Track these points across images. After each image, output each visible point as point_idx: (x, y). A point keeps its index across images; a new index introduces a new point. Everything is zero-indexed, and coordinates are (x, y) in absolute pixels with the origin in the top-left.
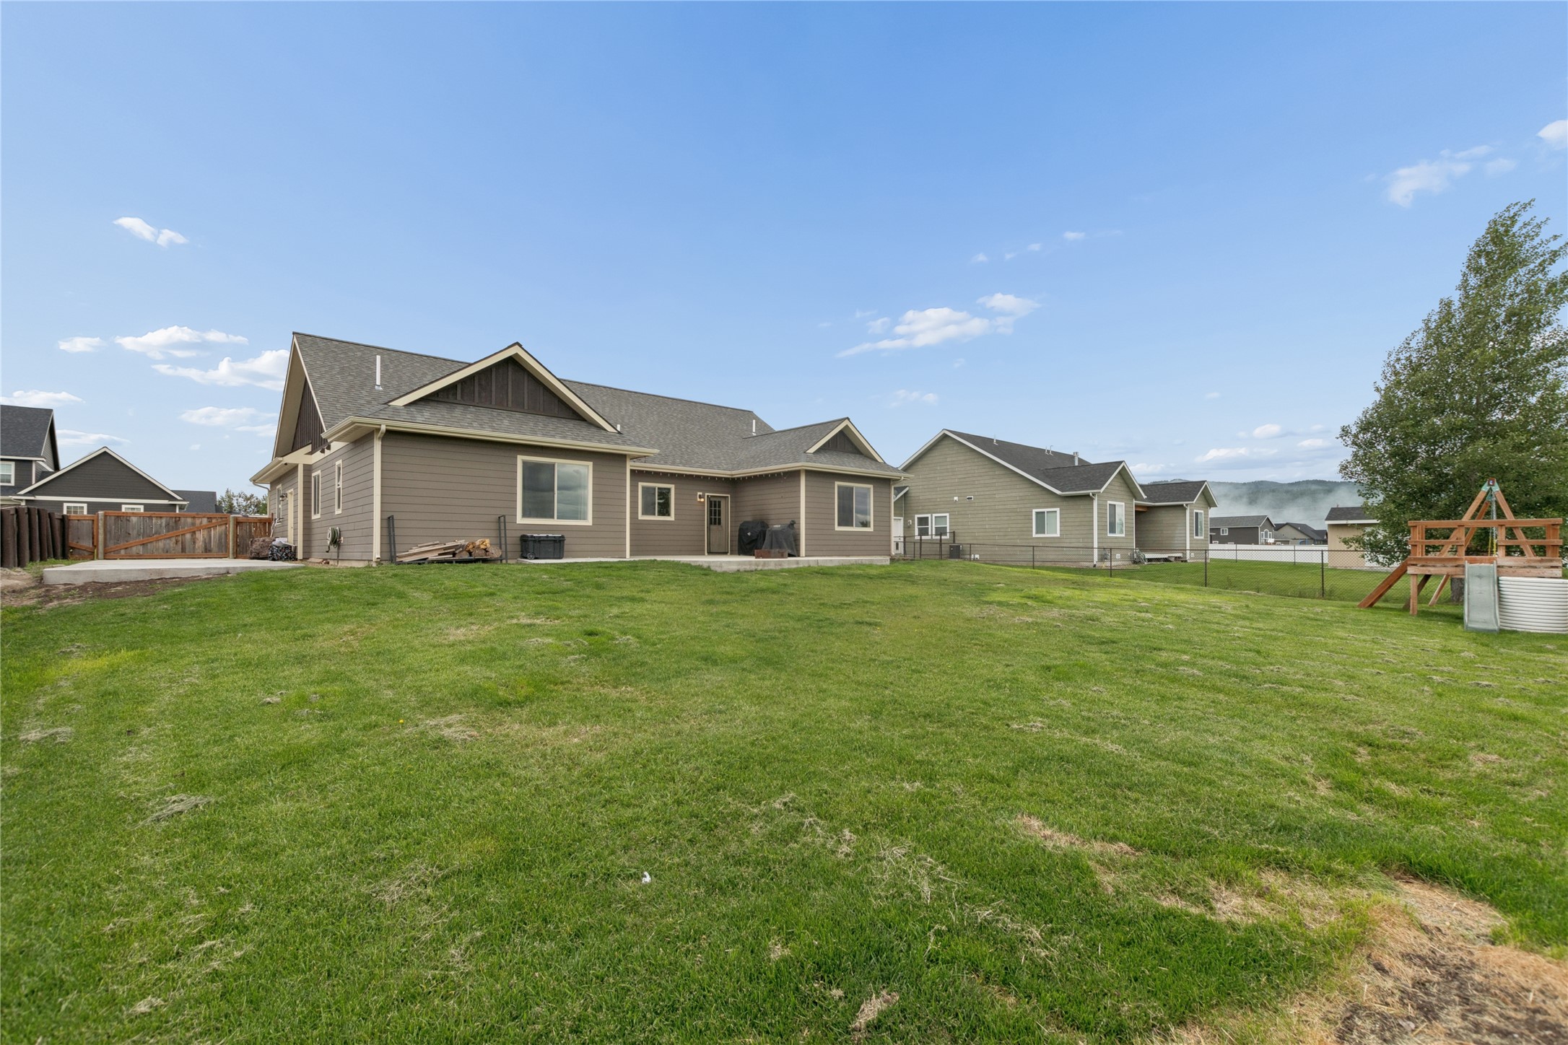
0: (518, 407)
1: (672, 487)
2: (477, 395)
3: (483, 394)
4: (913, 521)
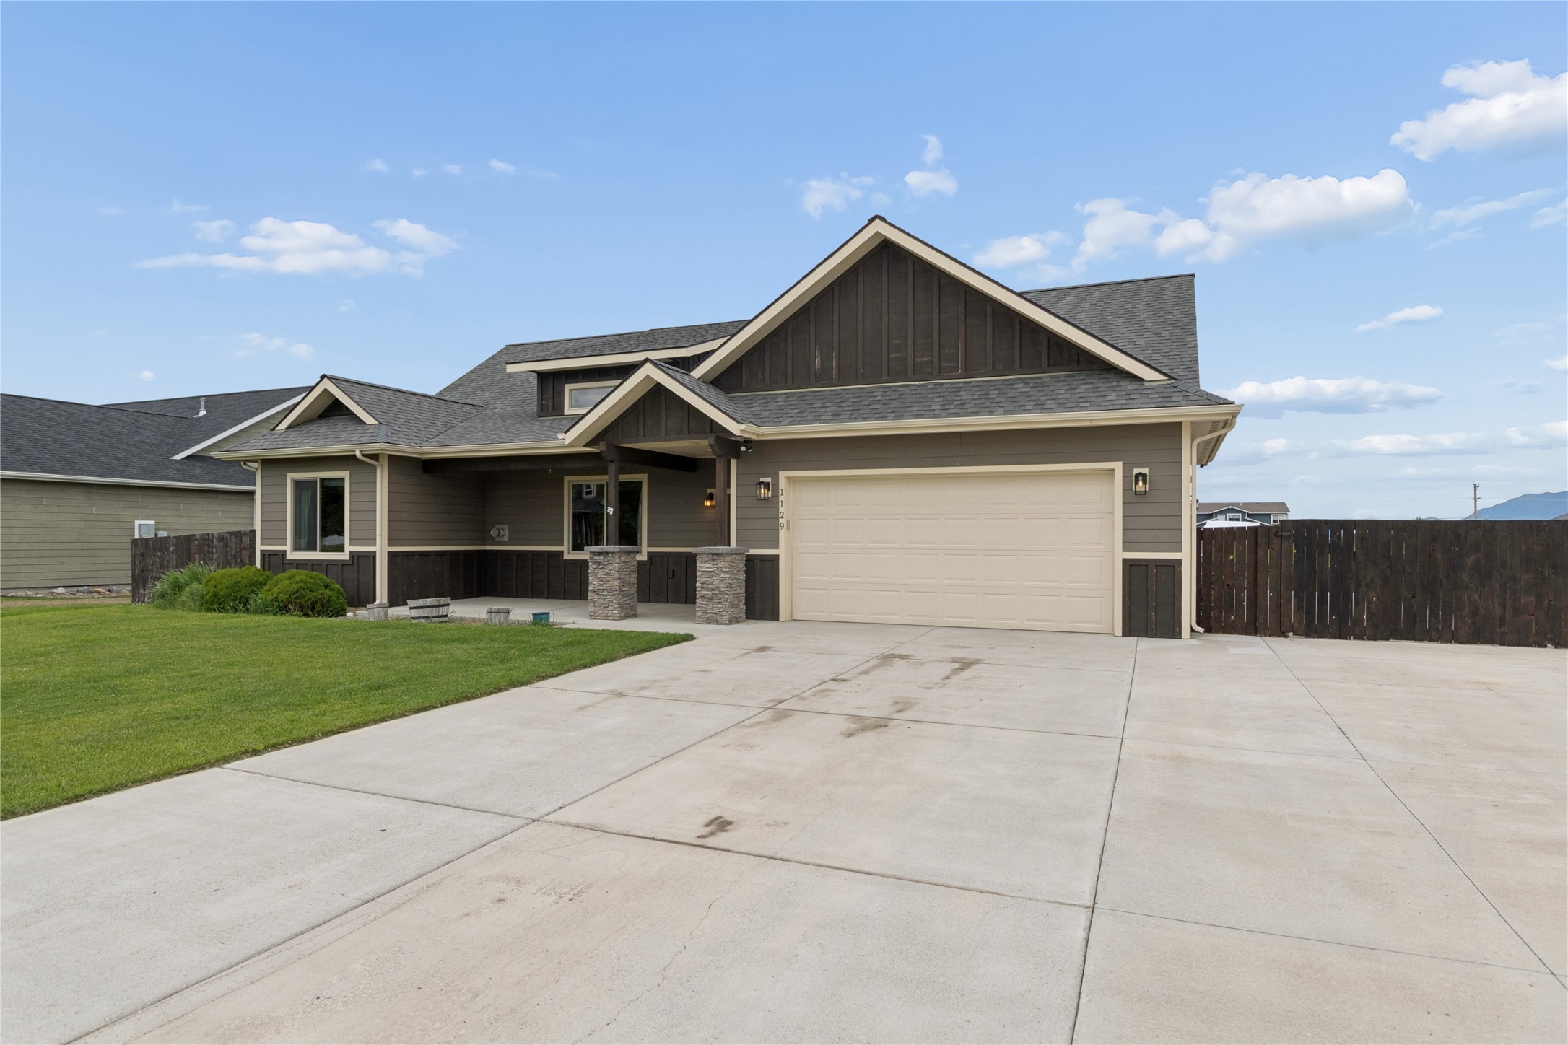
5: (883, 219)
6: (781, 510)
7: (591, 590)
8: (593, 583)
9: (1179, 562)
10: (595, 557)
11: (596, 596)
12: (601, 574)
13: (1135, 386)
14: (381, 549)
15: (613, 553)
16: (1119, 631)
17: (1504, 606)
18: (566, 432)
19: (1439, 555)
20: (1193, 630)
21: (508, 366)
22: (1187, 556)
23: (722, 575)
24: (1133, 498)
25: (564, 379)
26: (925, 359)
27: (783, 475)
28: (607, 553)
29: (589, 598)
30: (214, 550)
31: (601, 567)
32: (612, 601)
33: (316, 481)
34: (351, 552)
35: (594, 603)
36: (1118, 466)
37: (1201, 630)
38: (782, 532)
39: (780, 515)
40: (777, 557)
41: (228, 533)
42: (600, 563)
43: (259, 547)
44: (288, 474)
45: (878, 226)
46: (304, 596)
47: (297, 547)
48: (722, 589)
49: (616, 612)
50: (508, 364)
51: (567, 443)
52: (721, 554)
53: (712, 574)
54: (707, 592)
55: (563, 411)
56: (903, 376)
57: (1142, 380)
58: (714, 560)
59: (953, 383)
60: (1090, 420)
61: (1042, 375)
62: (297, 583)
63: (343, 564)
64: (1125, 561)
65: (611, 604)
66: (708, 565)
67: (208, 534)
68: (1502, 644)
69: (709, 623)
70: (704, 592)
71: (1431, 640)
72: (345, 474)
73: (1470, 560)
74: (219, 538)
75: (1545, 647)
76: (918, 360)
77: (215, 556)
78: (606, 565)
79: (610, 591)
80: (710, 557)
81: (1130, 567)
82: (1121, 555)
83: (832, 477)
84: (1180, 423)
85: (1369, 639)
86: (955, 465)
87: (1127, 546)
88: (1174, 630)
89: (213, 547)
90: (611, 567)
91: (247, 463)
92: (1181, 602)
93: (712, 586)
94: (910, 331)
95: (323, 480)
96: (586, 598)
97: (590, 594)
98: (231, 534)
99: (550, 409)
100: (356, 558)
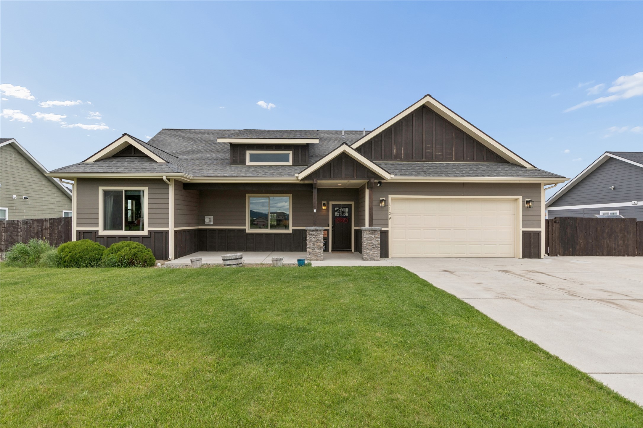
5: (430, 96)
6: (389, 211)
7: (308, 248)
8: (309, 244)
9: (540, 232)
10: (311, 232)
11: (311, 250)
12: (313, 240)
13: (523, 169)
14: (171, 229)
15: (320, 230)
16: (521, 257)
17: (615, 244)
18: (299, 174)
19: (599, 229)
20: (544, 256)
21: (218, 139)
22: (543, 229)
23: (377, 240)
24: (525, 209)
25: (246, 148)
26: (440, 153)
27: (390, 197)
28: (317, 230)
29: (307, 251)
30: (19, 230)
31: (314, 236)
32: (320, 252)
33: (122, 192)
34: (149, 231)
35: (310, 253)
36: (520, 198)
37: (547, 255)
38: (390, 221)
39: (389, 214)
40: (388, 231)
41: (32, 220)
42: (313, 235)
43: (75, 228)
44: (99, 187)
45: (428, 99)
46: (140, 256)
47: (105, 228)
48: (377, 245)
49: (322, 257)
50: (218, 138)
51: (300, 178)
52: (377, 230)
53: (372, 239)
54: (369, 247)
55: (246, 163)
56: (432, 159)
57: (525, 167)
58: (373, 233)
59: (453, 164)
60: (519, 181)
61: (486, 163)
62: (134, 248)
63: (144, 237)
64: (523, 231)
65: (319, 253)
66: (370, 235)
67: (14, 221)
68: (615, 256)
69: (370, 260)
70: (368, 247)
71: (597, 255)
72: (146, 189)
73: (607, 231)
74: (23, 223)
75: (625, 256)
76: (437, 153)
77: (20, 234)
78: (317, 236)
79: (319, 248)
80: (371, 231)
81: (524, 233)
82: (521, 229)
83: (412, 198)
84: (541, 183)
85: (581, 256)
86: (462, 195)
87: (524, 226)
88: (539, 255)
89: (18, 228)
90: (319, 237)
91: (63, 180)
92: (541, 245)
93: (372, 244)
94: (434, 142)
95: (126, 191)
96: (306, 251)
97: (308, 250)
98: (34, 220)
99: (238, 162)
100: (153, 234)
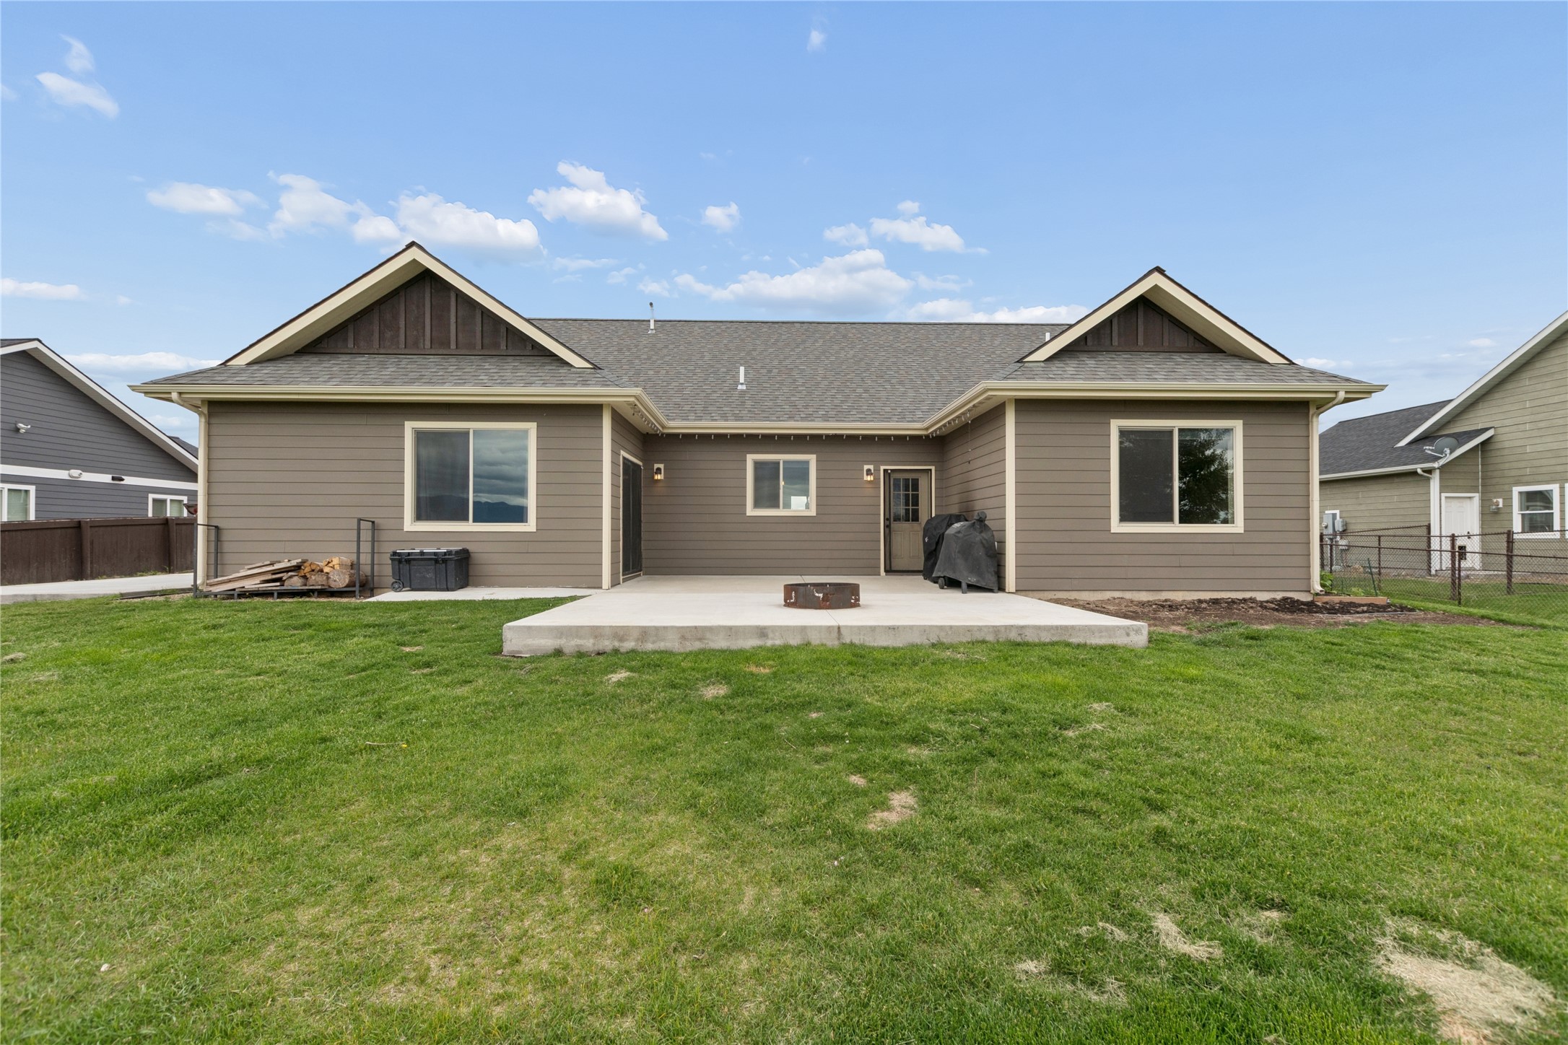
0: (440, 345)
1: (812, 459)
2: (376, 335)
3: (388, 334)
4: (1508, 500)
